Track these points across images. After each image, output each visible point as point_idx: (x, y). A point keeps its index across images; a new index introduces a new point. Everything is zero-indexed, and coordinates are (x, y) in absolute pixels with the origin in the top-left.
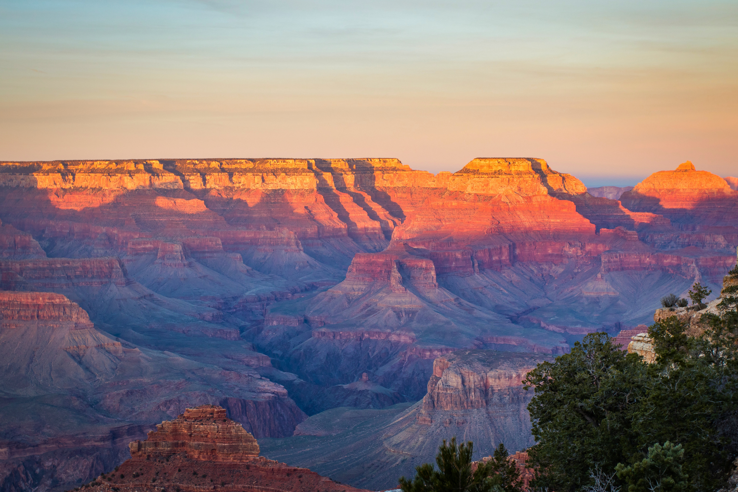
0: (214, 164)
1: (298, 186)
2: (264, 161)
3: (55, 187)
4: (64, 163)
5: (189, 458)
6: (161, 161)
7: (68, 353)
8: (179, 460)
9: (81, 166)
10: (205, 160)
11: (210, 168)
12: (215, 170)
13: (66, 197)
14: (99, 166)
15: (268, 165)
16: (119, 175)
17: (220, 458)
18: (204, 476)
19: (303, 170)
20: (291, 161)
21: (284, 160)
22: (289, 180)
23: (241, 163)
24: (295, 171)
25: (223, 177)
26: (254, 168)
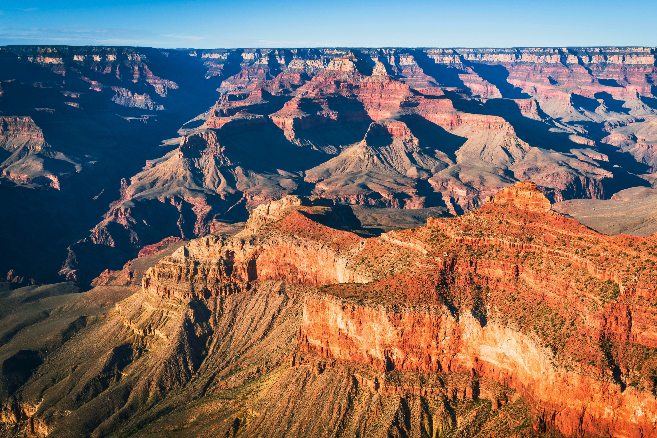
0: (597, 50)
1: (644, 63)
2: (625, 48)
3: (511, 61)
4: (517, 48)
5: (515, 207)
6: (568, 48)
7: (502, 147)
8: (509, 208)
9: (525, 51)
10: (592, 47)
11: (594, 52)
12: (597, 53)
13: (516, 67)
14: (535, 51)
15: (627, 51)
16: (544, 55)
17: (531, 208)
18: (521, 217)
19: (648, 54)
20: (641, 48)
21: (637, 48)
22: (638, 59)
23: (612, 49)
24: (643, 54)
25: (601, 57)
26: (619, 52)
